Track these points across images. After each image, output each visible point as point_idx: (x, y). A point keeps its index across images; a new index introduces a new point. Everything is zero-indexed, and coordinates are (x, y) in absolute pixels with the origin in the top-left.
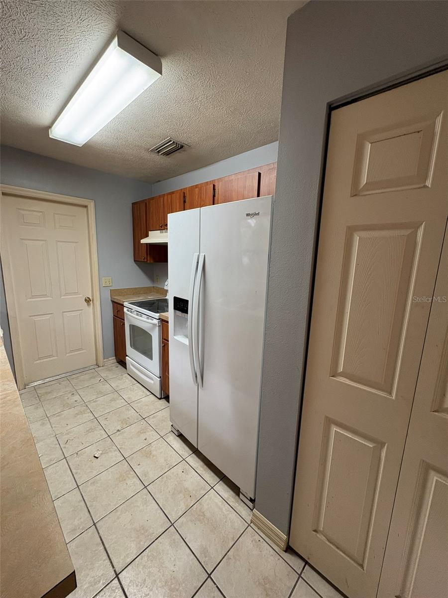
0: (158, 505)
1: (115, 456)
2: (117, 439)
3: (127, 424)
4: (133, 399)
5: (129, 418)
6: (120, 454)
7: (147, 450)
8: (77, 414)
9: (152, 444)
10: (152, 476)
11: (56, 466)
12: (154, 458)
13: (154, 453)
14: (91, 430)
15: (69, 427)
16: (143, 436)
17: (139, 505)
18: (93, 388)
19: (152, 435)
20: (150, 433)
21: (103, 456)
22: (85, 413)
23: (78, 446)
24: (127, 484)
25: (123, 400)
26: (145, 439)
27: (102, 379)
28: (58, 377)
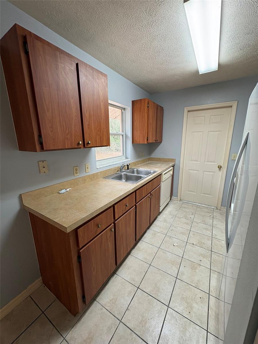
0: (173, 291)
1: (180, 252)
2: (189, 247)
3: (200, 245)
4: (218, 237)
5: (204, 243)
6: (183, 253)
7: (196, 265)
8: (186, 223)
9: (201, 266)
10: (184, 278)
11: (161, 235)
12: (194, 273)
13: (197, 271)
14: (183, 233)
15: (178, 225)
16: (201, 258)
17: (167, 280)
18: (203, 217)
19: (206, 263)
20: (206, 261)
21: (177, 247)
22: (188, 225)
23: (173, 235)
24: (172, 267)
25: (211, 234)
26: (200, 261)
27: (212, 216)
28: (194, 203)
